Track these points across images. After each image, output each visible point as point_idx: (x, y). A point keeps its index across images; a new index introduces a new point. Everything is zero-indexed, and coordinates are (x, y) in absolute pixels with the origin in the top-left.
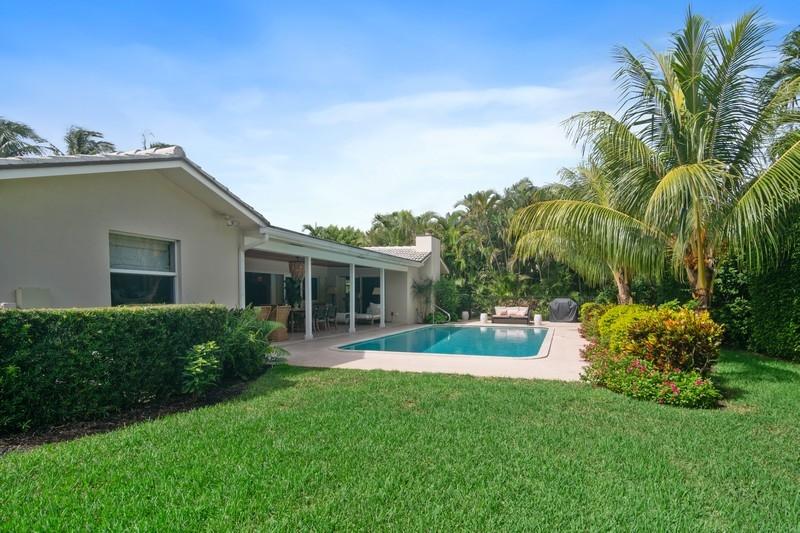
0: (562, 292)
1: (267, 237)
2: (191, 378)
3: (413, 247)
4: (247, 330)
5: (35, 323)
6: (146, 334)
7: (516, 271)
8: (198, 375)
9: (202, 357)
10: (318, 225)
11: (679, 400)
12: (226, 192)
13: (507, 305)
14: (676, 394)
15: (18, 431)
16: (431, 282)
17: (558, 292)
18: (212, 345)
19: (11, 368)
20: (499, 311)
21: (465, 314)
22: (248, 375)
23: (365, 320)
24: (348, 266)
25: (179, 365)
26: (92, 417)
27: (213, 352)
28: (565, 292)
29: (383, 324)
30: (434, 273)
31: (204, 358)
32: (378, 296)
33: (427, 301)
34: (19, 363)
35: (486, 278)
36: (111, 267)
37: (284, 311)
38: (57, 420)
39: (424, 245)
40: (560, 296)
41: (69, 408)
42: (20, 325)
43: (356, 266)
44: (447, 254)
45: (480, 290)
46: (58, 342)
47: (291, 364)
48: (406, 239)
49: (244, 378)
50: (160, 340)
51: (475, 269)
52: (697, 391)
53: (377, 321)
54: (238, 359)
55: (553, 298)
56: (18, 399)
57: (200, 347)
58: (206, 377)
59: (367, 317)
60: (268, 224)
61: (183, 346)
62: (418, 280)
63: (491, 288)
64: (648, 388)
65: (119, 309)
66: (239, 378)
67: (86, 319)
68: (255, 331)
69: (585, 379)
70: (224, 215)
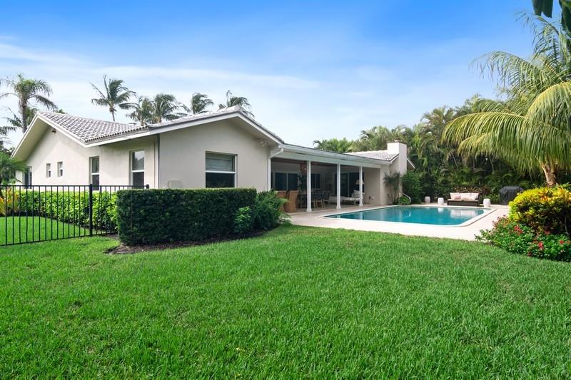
0: (513, 181)
1: (282, 150)
2: (237, 225)
3: (385, 151)
4: (267, 203)
5: (176, 194)
6: (219, 201)
7: (470, 165)
8: (241, 223)
9: (243, 213)
10: (324, 139)
11: (543, 254)
12: (260, 127)
13: (461, 192)
14: (541, 249)
15: (169, 242)
16: (398, 175)
17: (509, 181)
18: (248, 208)
19: (167, 214)
20: (454, 196)
21: (428, 198)
22: (268, 227)
23: (350, 201)
24: (335, 165)
25: (232, 217)
26: (196, 240)
27: (248, 212)
28: (516, 180)
29: (361, 204)
30: (402, 168)
31: (244, 214)
32: (358, 185)
33: (396, 189)
34: (170, 212)
35: (446, 172)
36: (206, 169)
37: (294, 194)
38: (182, 239)
39: (394, 149)
40: (511, 184)
41: (187, 234)
42: (171, 195)
43: (341, 165)
44: (413, 155)
45: (440, 179)
46: (184, 203)
47: (293, 224)
48: (382, 145)
49: (266, 229)
50: (224, 205)
51: (437, 165)
52: (559, 248)
53: (358, 203)
54: (263, 218)
55: (503, 186)
56: (169, 228)
57: (242, 209)
58: (244, 224)
59: (351, 199)
60: (283, 143)
61: (235, 208)
62: (388, 174)
63: (449, 179)
64: (521, 245)
65: (208, 189)
66: (263, 228)
67: (195, 193)
68: (272, 203)
69: (479, 238)
70: (259, 139)
